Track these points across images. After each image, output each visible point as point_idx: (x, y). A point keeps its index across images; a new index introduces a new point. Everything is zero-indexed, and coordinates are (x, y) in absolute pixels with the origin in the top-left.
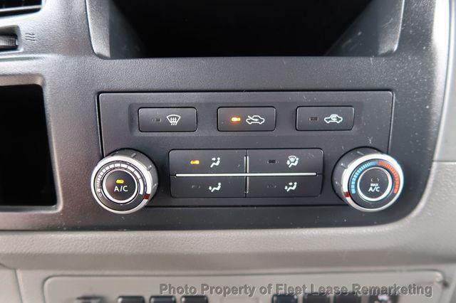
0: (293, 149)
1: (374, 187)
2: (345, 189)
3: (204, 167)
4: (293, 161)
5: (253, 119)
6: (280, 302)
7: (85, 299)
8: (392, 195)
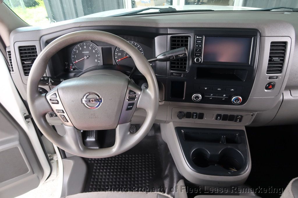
0: (225, 94)
2: (232, 101)
4: (224, 95)
5: (219, 89)
6: (218, 115)
7: (180, 112)
8: (240, 102)
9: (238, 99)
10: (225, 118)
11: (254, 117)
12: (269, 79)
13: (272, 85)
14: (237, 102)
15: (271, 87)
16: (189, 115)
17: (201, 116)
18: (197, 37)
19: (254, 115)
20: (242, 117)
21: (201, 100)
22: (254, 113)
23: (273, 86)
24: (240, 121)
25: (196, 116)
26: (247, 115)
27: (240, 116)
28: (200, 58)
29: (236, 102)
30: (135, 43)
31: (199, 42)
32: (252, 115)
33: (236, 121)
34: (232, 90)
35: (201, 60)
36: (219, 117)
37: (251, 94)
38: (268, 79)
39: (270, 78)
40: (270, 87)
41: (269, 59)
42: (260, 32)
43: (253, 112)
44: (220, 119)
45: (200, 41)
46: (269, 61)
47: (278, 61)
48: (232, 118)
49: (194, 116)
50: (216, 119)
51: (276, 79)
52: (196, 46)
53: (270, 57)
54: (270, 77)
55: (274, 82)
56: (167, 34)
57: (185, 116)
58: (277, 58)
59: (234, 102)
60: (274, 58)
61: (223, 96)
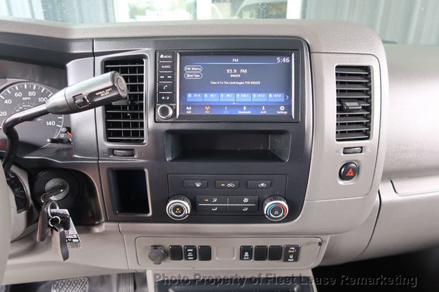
0: (246, 195)
1: (276, 212)
2: (265, 213)
3: (210, 202)
4: (246, 200)
5: (230, 185)
6: (244, 249)
7: (155, 247)
8: (283, 215)
9: (277, 208)
10: (261, 254)
11: (325, 247)
12: (344, 153)
13: (353, 169)
14: (277, 215)
15: (350, 173)
16: (177, 253)
17: (205, 254)
18: (162, 56)
19: (325, 242)
20: (298, 248)
21: (190, 215)
22: (324, 237)
23: (356, 171)
24: (296, 259)
25: (194, 253)
26: (309, 244)
27: (293, 248)
28: (172, 107)
29: (275, 215)
30: (41, 89)
31: (166, 67)
32: (320, 244)
33: (286, 260)
34: (262, 185)
35: (175, 111)
36: (246, 254)
37: (309, 194)
38: (342, 154)
39: (346, 151)
40: (348, 174)
41: (337, 107)
42: (309, 42)
43: (322, 237)
44: (250, 257)
45: (167, 64)
46: (339, 109)
47: (358, 110)
48: (275, 253)
49: (190, 255)
50: (242, 257)
51: (361, 152)
52: (159, 77)
53: (339, 100)
54: (345, 148)
55: (356, 161)
56: (94, 55)
57: (168, 255)
58: (356, 104)
59: (269, 216)
60: (348, 104)
61: (243, 203)
